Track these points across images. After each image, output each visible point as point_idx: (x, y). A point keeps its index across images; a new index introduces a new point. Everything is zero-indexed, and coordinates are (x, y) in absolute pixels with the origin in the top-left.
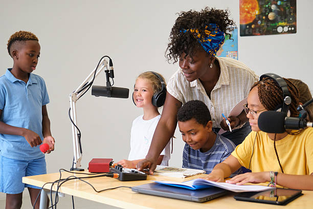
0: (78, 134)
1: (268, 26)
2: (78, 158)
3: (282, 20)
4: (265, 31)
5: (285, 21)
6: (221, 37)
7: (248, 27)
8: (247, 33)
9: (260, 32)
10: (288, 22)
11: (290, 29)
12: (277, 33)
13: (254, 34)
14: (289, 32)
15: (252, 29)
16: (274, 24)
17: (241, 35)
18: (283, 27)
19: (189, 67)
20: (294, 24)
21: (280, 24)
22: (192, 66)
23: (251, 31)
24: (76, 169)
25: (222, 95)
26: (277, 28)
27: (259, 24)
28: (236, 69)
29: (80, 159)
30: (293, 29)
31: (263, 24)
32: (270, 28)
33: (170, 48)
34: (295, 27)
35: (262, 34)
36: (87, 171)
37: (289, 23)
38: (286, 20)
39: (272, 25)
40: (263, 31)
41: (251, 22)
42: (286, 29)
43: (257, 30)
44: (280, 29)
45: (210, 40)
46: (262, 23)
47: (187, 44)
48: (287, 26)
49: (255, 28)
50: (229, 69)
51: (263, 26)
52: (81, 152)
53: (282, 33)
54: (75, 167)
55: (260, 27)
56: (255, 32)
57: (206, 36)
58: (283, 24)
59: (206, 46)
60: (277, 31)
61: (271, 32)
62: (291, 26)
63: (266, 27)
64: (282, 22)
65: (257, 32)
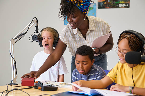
0: (15, 63)
1: (114, 3)
2: (15, 77)
4: (112, 6)
6: (88, 3)
7: (102, 3)
9: (109, 6)
10: (125, 1)
11: (126, 5)
12: (118, 7)
13: (105, 7)
14: (125, 7)
15: (105, 5)
16: (117, 3)
17: (98, 8)
18: (122, 4)
19: (73, 21)
20: (128, 2)
21: (120, 2)
22: (74, 20)
23: (104, 6)
24: (13, 84)
25: (92, 36)
26: (118, 5)
27: (109, 2)
28: (98, 21)
29: (16, 78)
30: (128, 5)
31: (111, 2)
32: (115, 5)
33: (61, 12)
34: (129, 4)
35: (110, 8)
36: (21, 85)
37: (126, 2)
39: (116, 2)
40: (111, 6)
42: (124, 5)
43: (108, 5)
44: (120, 5)
45: (82, 5)
46: (110, 1)
47: (70, 8)
48: (124, 4)
49: (106, 4)
50: (94, 22)
51: (111, 3)
52: (17, 74)
53: (121, 7)
54: (12, 83)
55: (109, 4)
56: (106, 6)
57: (80, 3)
58: (122, 2)
59: (81, 8)
60: (118, 6)
61: (115, 6)
62: (126, 4)
63: (113, 4)
64: (122, 1)
65: (108, 7)
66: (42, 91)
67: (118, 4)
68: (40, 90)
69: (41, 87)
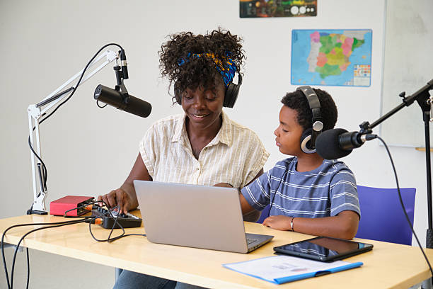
1: (278, 5)
4: (274, 11)
7: (250, 5)
8: (249, 13)
9: (267, 13)
11: (308, 10)
12: (289, 15)
13: (258, 15)
14: (307, 14)
15: (258, 8)
16: (286, 3)
17: (241, 16)
18: (299, 7)
20: (313, 3)
21: (295, 2)
23: (255, 11)
26: (290, 9)
27: (267, 2)
30: (312, 10)
31: (272, 2)
32: (281, 8)
34: (315, 7)
35: (269, 16)
37: (308, 2)
39: (284, 3)
40: (272, 11)
42: (303, 10)
43: (264, 9)
44: (294, 10)
48: (304, 6)
49: (260, 8)
51: (272, 5)
53: (297, 15)
55: (267, 6)
56: (261, 12)
58: (299, 2)
60: (290, 12)
61: (283, 13)
62: (309, 7)
63: (276, 6)
64: (298, 0)
65: (264, 13)
66: (104, 228)
67: (290, 7)
68: (99, 227)
69: (102, 220)
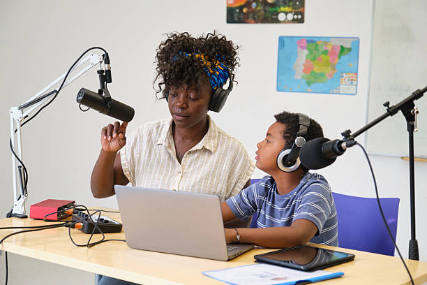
1: (265, 11)
3: (285, 4)
4: (261, 18)
5: (289, 6)
7: (238, 10)
8: (236, 19)
9: (254, 19)
10: (294, 7)
11: (296, 17)
12: (277, 21)
13: (245, 21)
14: (294, 21)
15: (245, 14)
16: (273, 10)
17: (228, 22)
18: (286, 13)
20: (301, 10)
21: (282, 9)
23: (242, 17)
26: (277, 15)
27: (253, 7)
30: (300, 17)
31: (259, 8)
32: (268, 15)
34: (302, 14)
35: (257, 22)
37: (295, 9)
38: (291, 4)
39: (271, 9)
40: (259, 17)
41: (243, 3)
42: (290, 17)
43: (251, 15)
44: (281, 17)
46: (257, 6)
48: (291, 12)
49: (247, 14)
51: (259, 11)
53: (284, 22)
55: (254, 12)
56: (248, 18)
58: (287, 9)
60: (277, 18)
61: (270, 19)
62: (297, 13)
63: (263, 12)
64: (285, 7)
65: (251, 19)
66: (84, 232)
67: (277, 13)
68: (79, 231)
69: (82, 224)
